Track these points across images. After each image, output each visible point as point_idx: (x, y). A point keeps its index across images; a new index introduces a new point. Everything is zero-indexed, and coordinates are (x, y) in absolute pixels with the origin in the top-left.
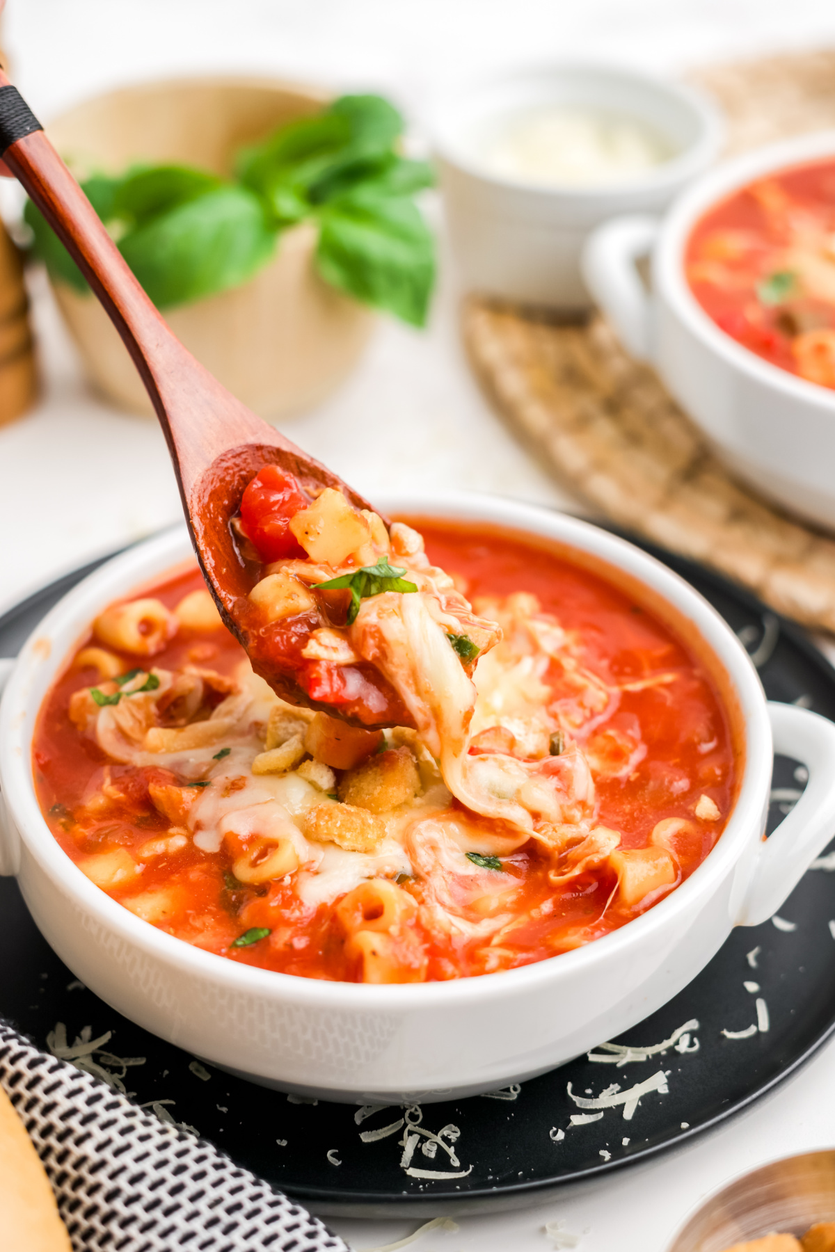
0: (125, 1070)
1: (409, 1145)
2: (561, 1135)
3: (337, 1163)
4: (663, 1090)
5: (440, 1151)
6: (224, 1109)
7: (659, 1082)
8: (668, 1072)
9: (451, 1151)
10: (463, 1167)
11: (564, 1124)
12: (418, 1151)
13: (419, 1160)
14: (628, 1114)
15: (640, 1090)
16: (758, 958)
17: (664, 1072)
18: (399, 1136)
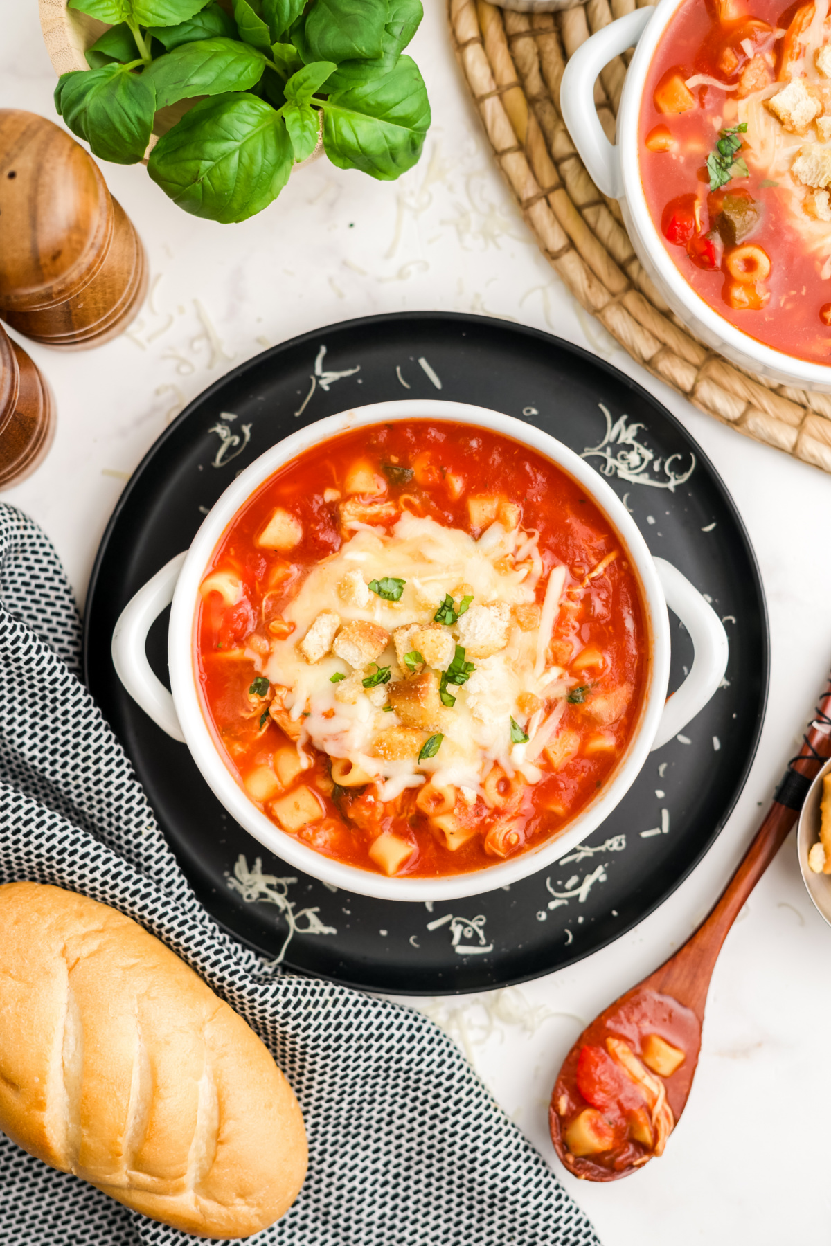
0: (286, 889)
1: (457, 930)
2: (543, 916)
3: (417, 946)
4: (603, 878)
5: (475, 934)
6: (348, 912)
7: (599, 874)
8: (606, 865)
9: (481, 933)
10: (487, 945)
11: (545, 908)
12: (462, 935)
13: (464, 941)
14: (582, 899)
15: (589, 880)
16: (666, 771)
17: (603, 865)
18: (449, 924)
